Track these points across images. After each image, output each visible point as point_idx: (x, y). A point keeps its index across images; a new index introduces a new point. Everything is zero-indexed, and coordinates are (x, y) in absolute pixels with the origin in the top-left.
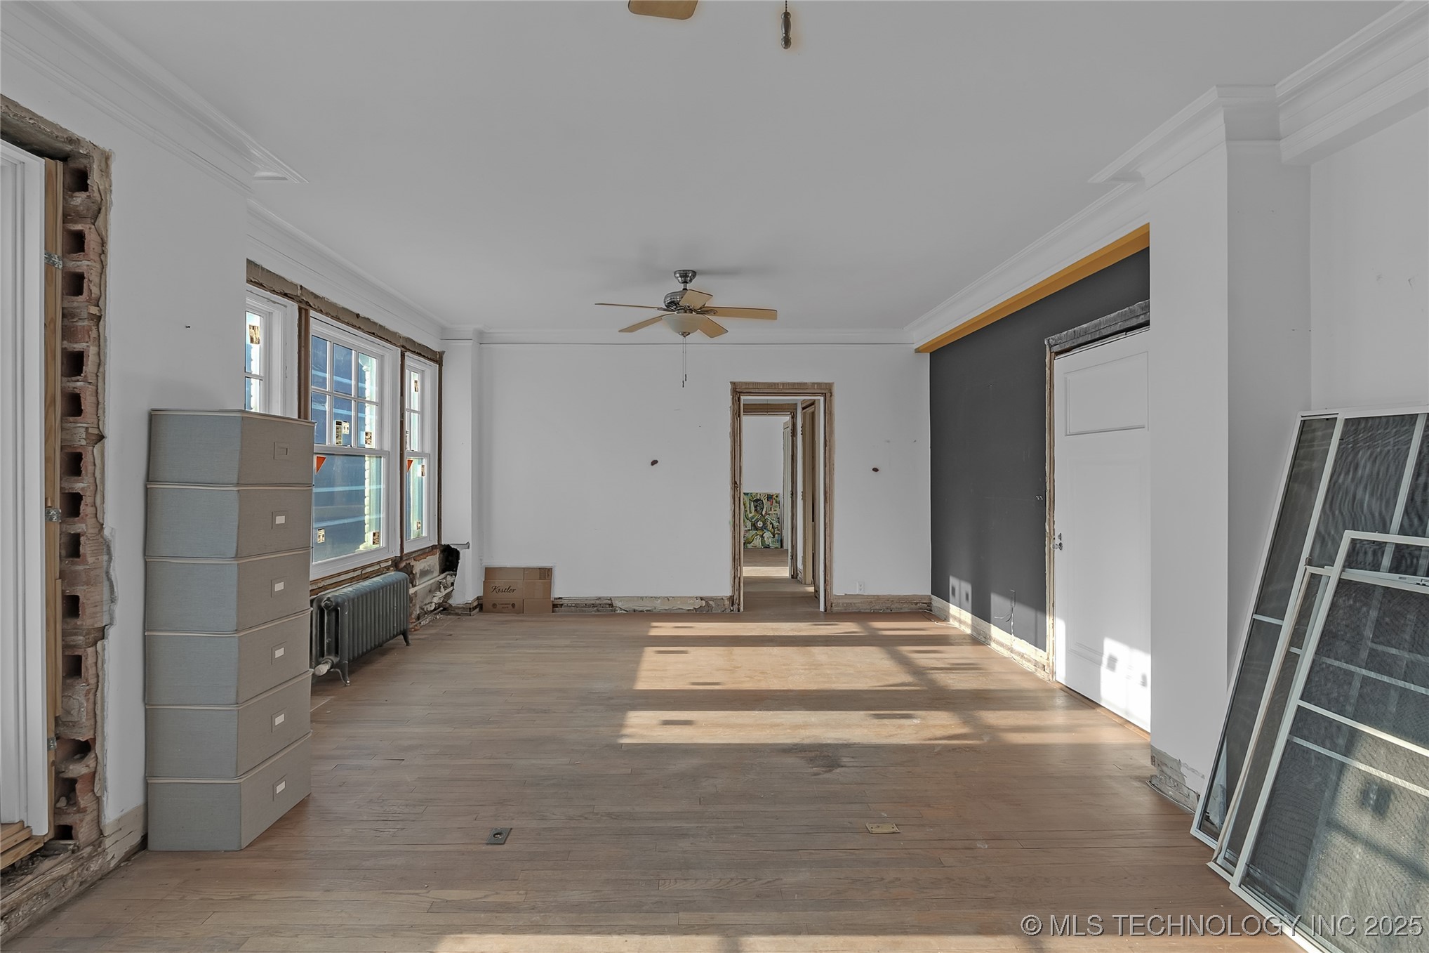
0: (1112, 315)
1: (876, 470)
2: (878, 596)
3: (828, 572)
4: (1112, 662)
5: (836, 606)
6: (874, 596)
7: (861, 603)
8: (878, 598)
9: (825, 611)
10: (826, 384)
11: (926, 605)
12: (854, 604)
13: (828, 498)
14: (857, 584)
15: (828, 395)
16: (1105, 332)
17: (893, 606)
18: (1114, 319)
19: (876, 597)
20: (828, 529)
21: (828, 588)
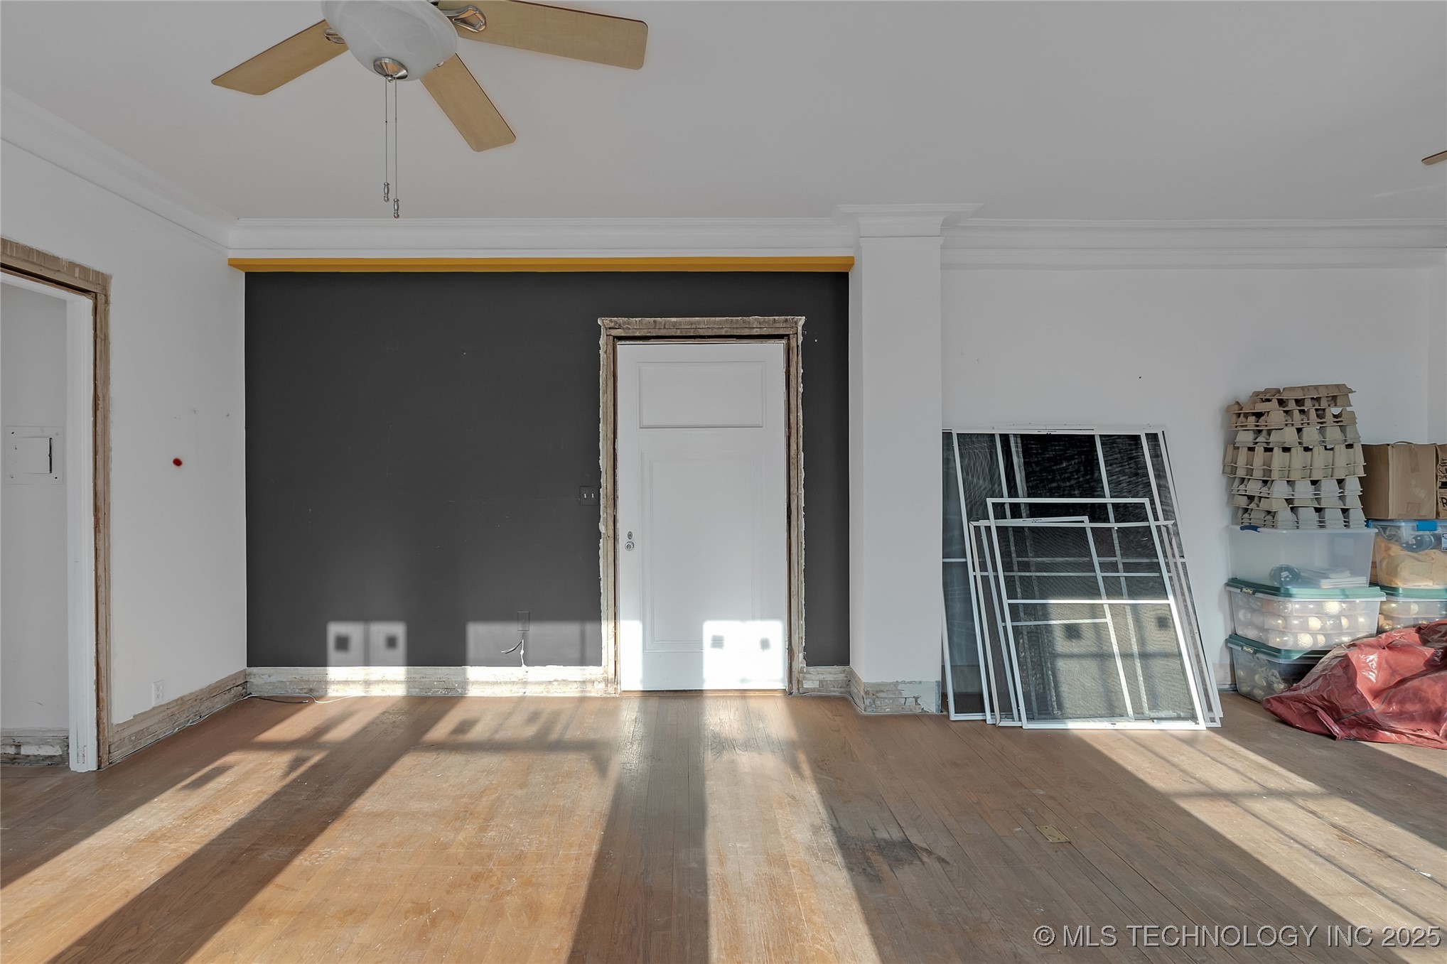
0: (718, 319)
1: (177, 462)
2: (182, 698)
3: (103, 680)
4: (718, 642)
5: (118, 747)
6: (177, 700)
7: (160, 722)
8: (182, 701)
9: (99, 767)
10: (97, 273)
11: (241, 688)
12: (148, 728)
13: (101, 522)
14: (153, 685)
15: (101, 298)
16: (702, 333)
17: (202, 708)
18: (720, 323)
19: (180, 702)
20: (102, 589)
21: (104, 714)
